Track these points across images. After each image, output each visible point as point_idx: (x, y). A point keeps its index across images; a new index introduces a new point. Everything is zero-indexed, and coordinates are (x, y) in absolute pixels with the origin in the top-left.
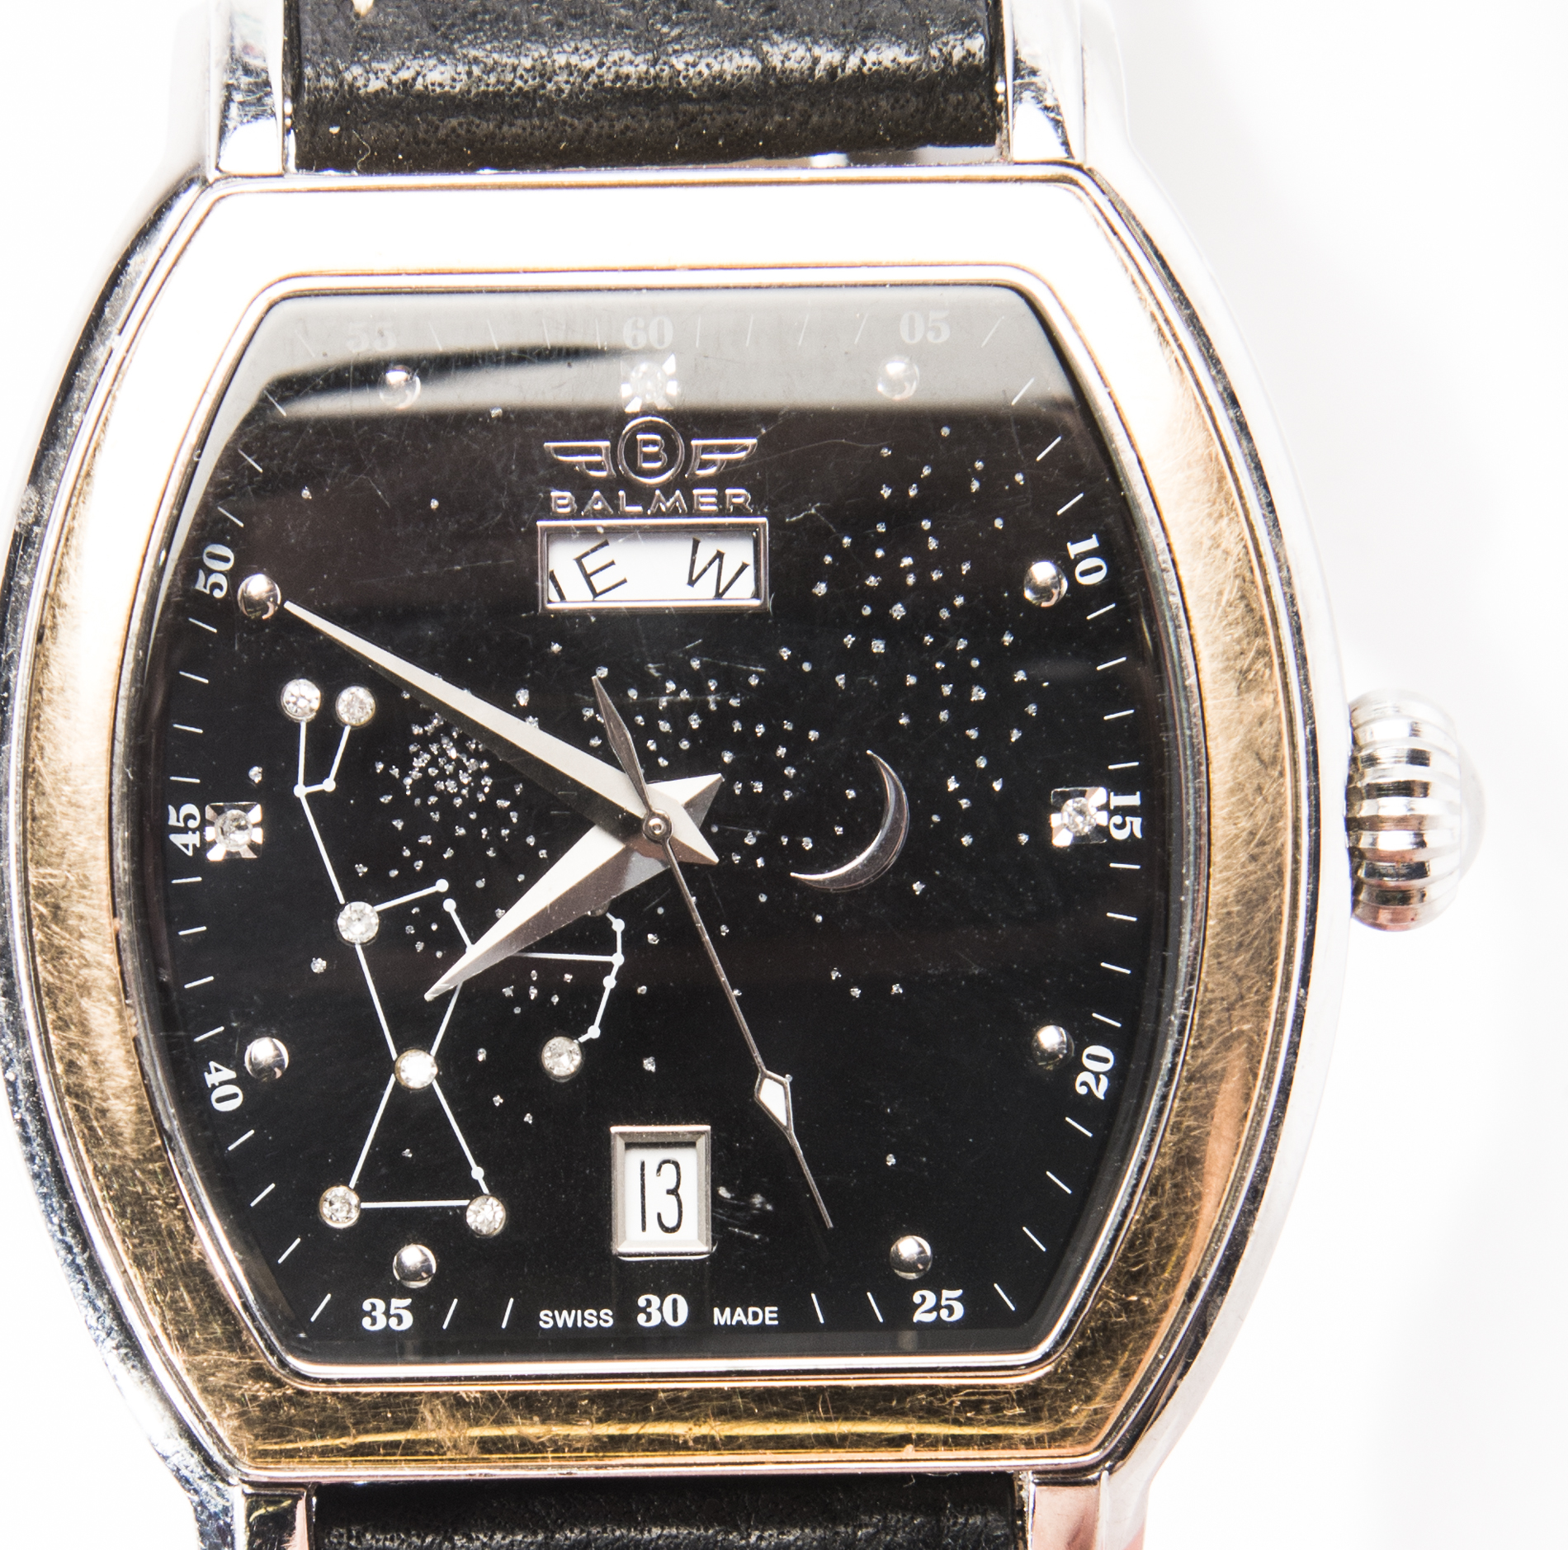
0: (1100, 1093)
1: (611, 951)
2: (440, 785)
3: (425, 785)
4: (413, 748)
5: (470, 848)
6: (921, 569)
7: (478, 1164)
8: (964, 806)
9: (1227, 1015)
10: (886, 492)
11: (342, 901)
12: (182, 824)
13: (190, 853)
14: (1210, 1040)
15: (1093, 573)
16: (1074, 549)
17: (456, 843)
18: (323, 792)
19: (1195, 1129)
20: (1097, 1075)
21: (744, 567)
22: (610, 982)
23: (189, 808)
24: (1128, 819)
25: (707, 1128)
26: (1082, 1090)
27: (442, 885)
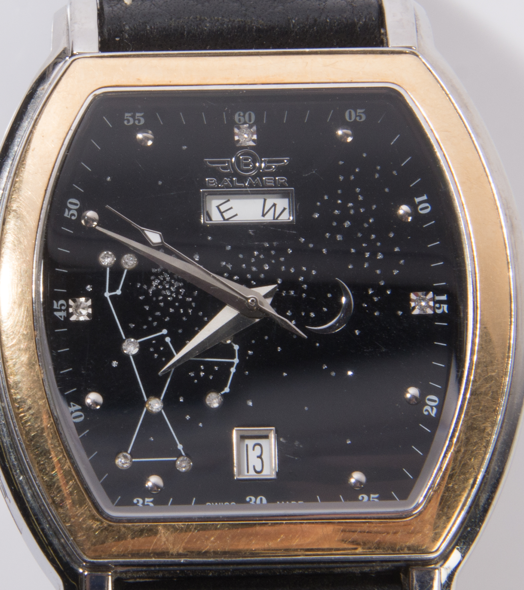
0: (433, 414)
1: (233, 357)
2: (164, 292)
3: (157, 292)
4: (152, 278)
5: (176, 317)
6: (356, 208)
7: (180, 443)
8: (376, 300)
9: (486, 368)
10: (341, 178)
11: (124, 337)
12: (59, 308)
13: (62, 319)
14: (480, 379)
15: (425, 209)
16: (417, 200)
17: (170, 315)
18: (116, 295)
19: (474, 415)
20: (432, 407)
21: (284, 209)
22: (233, 370)
23: (62, 302)
24: (442, 305)
25: (273, 428)
26: (426, 413)
27: (165, 332)
